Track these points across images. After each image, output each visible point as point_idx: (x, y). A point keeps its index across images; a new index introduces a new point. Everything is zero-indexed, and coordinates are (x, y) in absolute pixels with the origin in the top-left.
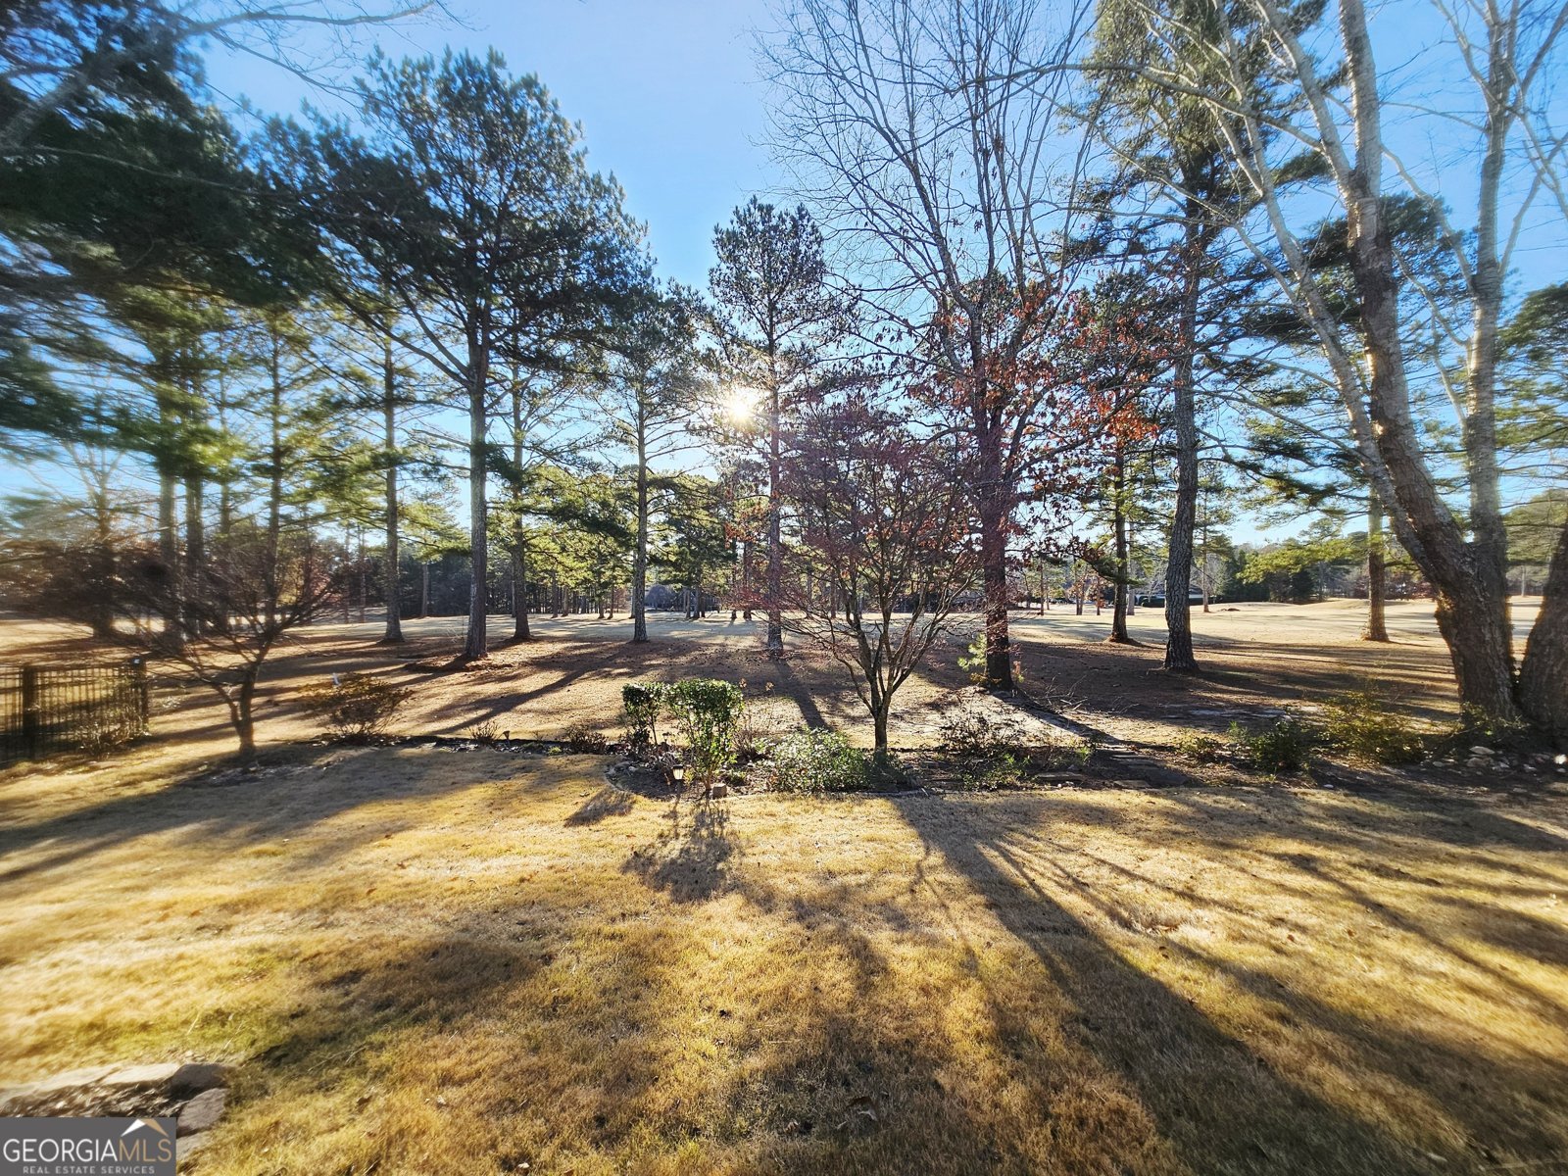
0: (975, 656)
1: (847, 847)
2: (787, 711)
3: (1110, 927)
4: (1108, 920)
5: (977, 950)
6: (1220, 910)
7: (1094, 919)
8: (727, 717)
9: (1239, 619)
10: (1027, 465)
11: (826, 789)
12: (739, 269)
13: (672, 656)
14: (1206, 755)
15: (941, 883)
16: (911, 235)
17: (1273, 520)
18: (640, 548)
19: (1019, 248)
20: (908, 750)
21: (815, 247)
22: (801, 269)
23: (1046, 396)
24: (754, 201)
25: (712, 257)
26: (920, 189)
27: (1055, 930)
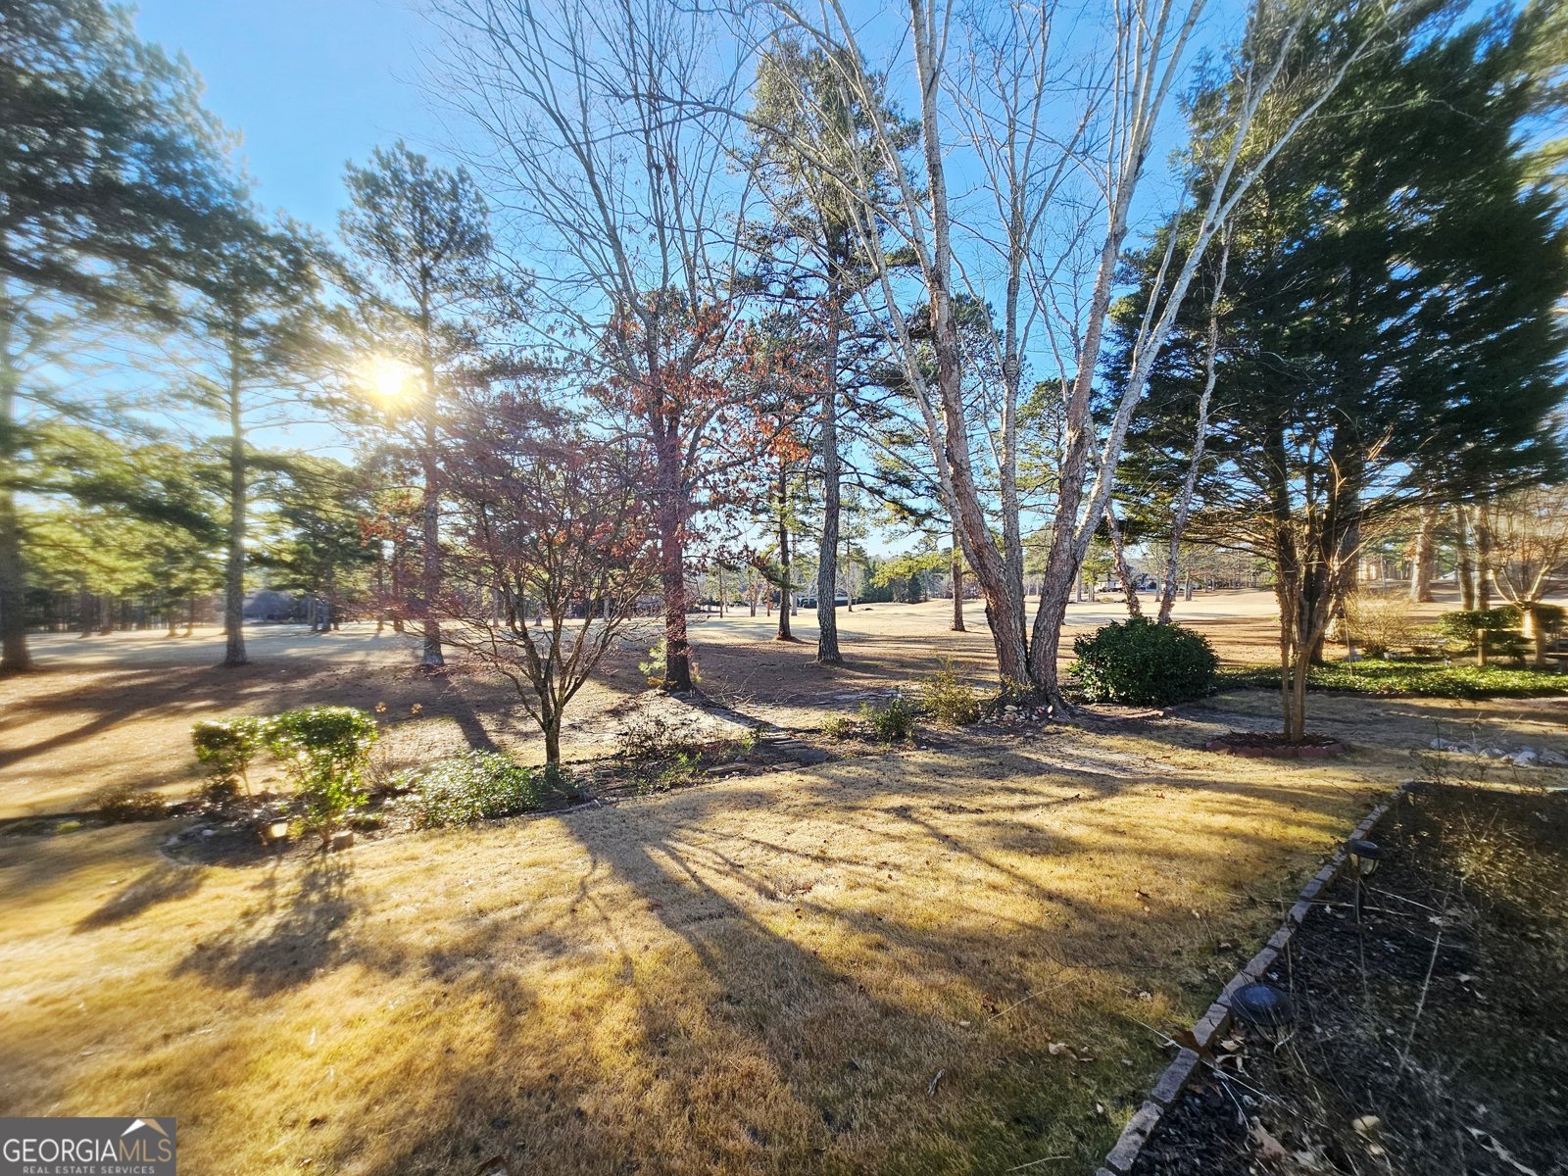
0: (655, 659)
1: (504, 879)
2: (445, 734)
3: (758, 902)
4: (756, 895)
5: (634, 957)
6: (844, 865)
7: (744, 898)
8: (352, 751)
9: (873, 617)
10: (703, 476)
11: (487, 817)
12: (381, 220)
13: (286, 680)
14: (843, 734)
15: (604, 896)
16: (585, 230)
17: (893, 537)
18: (232, 544)
19: (692, 269)
20: (585, 762)
21: (480, 217)
22: (462, 237)
23: (718, 413)
24: (401, 146)
25: (346, 198)
26: (595, 186)
27: (711, 916)
